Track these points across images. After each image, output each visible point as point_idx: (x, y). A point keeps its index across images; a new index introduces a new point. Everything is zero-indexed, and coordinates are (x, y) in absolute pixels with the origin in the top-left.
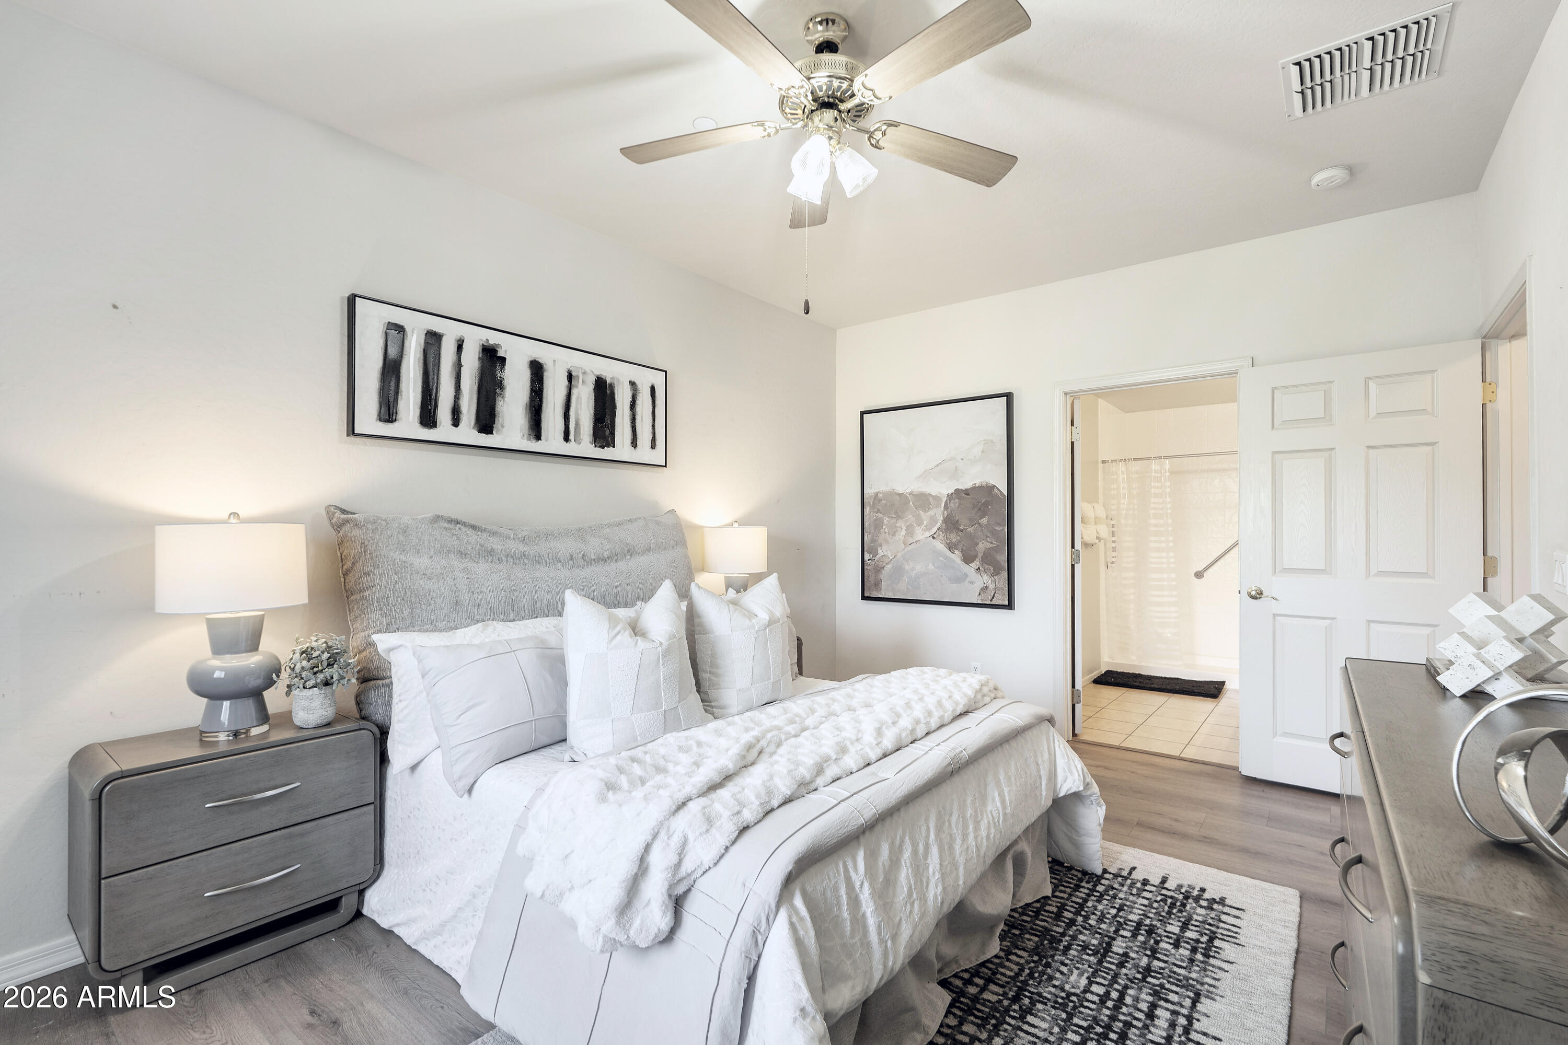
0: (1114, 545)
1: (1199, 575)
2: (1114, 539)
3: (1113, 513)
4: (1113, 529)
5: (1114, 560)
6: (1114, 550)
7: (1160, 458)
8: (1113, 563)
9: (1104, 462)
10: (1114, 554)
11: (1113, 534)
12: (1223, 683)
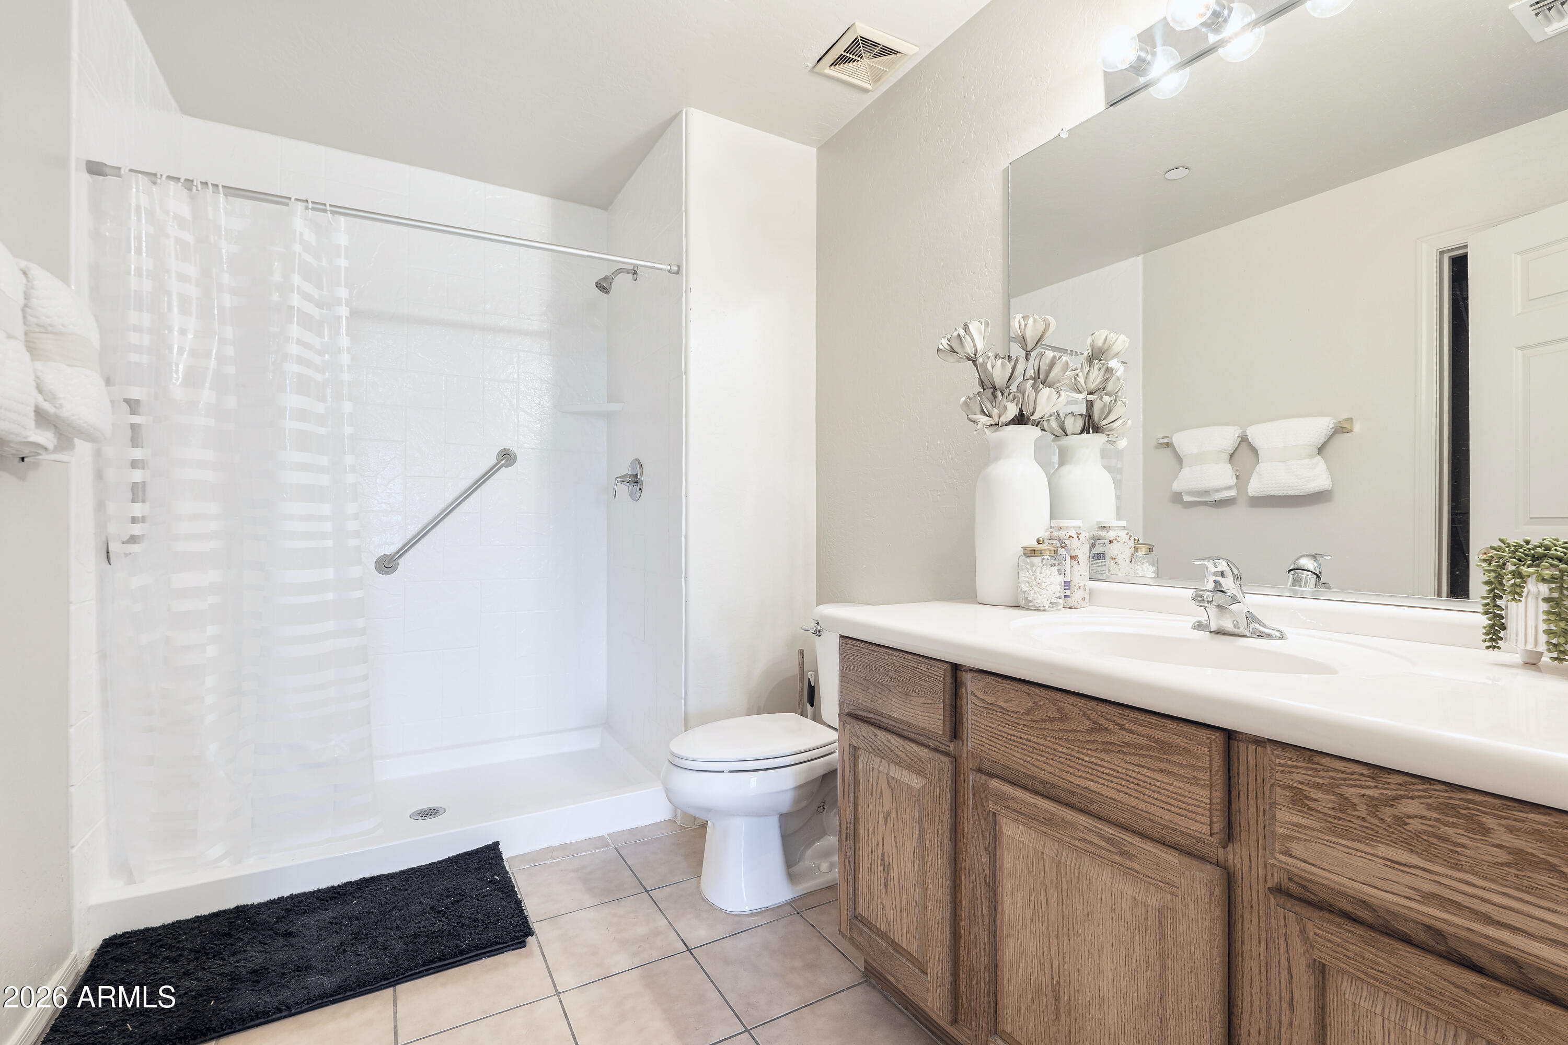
0: (137, 476)
1: (386, 565)
2: (138, 454)
3: (134, 357)
4: (136, 419)
5: (137, 530)
6: (138, 492)
7: (319, 207)
8: (133, 540)
9: (95, 169)
10: (137, 509)
11: (136, 435)
12: (497, 844)
